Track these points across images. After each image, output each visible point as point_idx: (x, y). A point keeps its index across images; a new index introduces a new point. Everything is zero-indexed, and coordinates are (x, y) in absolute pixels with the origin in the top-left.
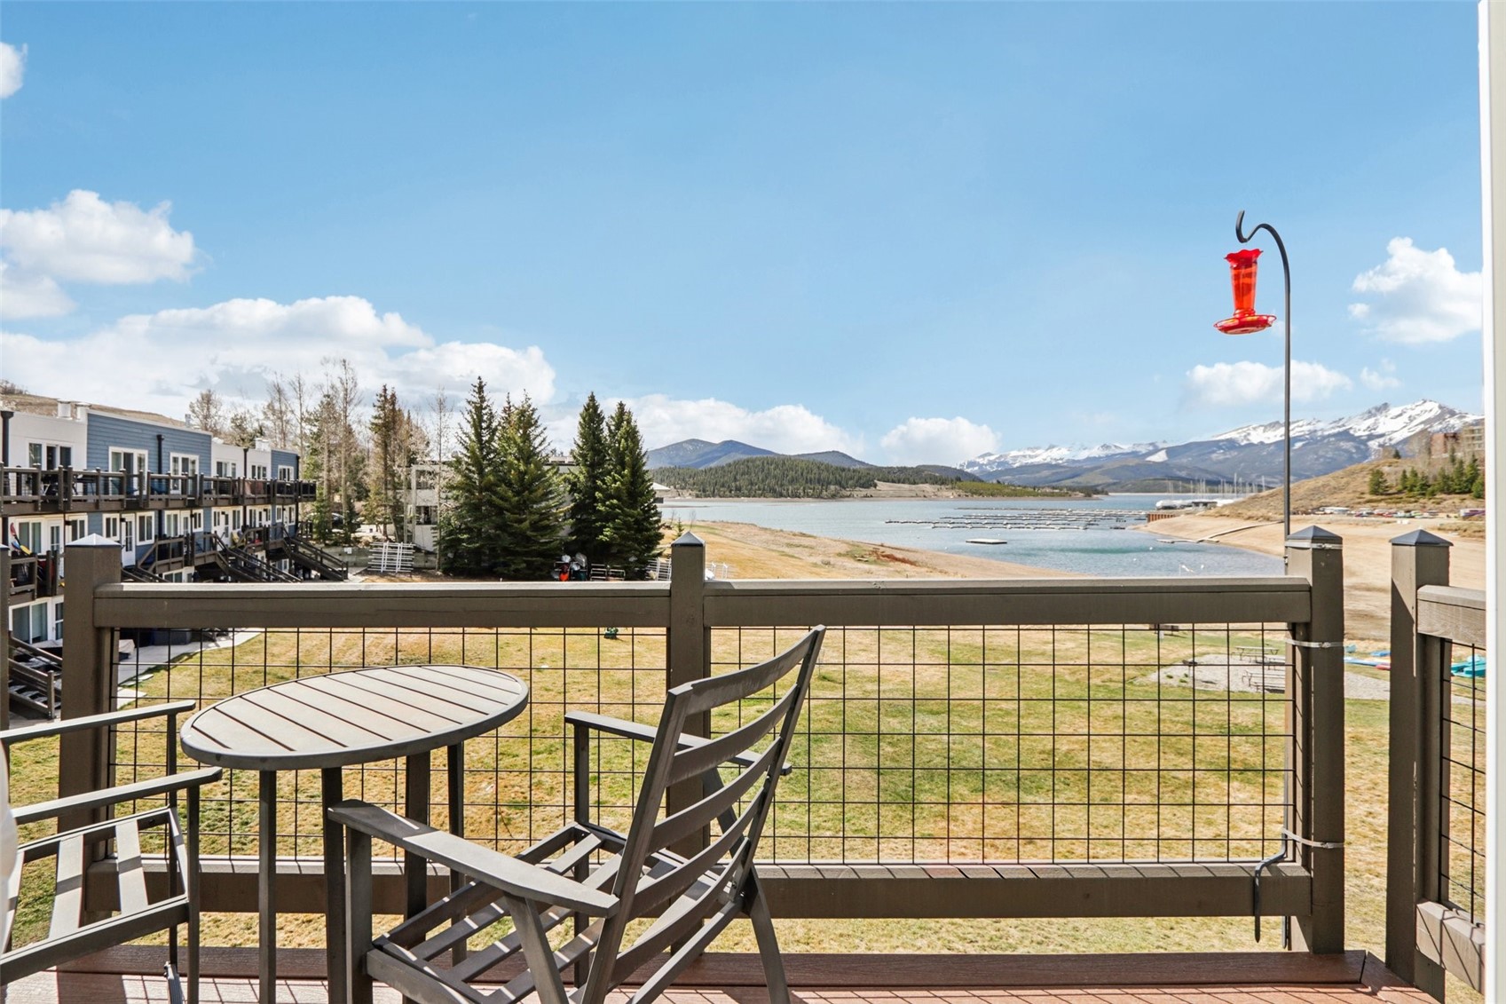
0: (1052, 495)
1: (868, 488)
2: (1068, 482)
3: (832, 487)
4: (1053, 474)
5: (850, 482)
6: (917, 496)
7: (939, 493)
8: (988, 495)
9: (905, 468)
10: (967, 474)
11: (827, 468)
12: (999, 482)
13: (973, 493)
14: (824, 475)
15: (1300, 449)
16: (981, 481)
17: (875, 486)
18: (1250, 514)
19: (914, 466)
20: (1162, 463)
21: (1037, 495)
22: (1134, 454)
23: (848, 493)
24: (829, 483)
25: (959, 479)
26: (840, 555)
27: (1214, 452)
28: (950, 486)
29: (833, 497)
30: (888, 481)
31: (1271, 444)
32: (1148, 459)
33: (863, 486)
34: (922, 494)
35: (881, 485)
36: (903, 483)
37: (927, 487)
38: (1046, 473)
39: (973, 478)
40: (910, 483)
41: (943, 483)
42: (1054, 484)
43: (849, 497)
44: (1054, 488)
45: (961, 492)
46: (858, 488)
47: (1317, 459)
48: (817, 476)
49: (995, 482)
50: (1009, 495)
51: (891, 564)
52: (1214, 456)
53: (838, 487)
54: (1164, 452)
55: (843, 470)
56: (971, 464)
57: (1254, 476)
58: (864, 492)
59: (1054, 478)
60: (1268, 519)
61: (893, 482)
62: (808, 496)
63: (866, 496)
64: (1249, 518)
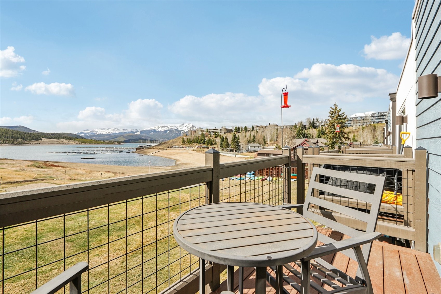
0: (109, 143)
1: (38, 140)
2: (113, 140)
3: (19, 140)
4: (109, 137)
5: (29, 138)
6: (60, 143)
7: (69, 143)
8: (88, 143)
9: (55, 133)
10: (80, 136)
11: (17, 132)
12: (91, 139)
13: (82, 143)
14: (15, 135)
15: (168, 133)
16: (85, 139)
17: (41, 140)
18: (159, 148)
19: (59, 133)
20: (139, 135)
21: (104, 143)
22: (132, 132)
23: (28, 142)
24: (18, 138)
25: (77, 138)
26: (28, 166)
27: (151, 132)
28: (73, 140)
29: (20, 144)
30: (47, 138)
31: (163, 131)
32: (135, 134)
33: (35, 140)
34: (62, 143)
35: (44, 140)
36: (54, 139)
37: (64, 141)
38: (107, 137)
39: (82, 138)
40: (57, 139)
41: (70, 139)
42: (109, 140)
43: (28, 144)
44: (109, 141)
45: (77, 142)
46: (33, 141)
47: (172, 135)
48: (11, 135)
49: (90, 139)
50: (95, 143)
51: (54, 168)
52: (151, 133)
53: (22, 140)
54: (139, 132)
55: (25, 133)
56: (81, 133)
57: (159, 139)
58: (36, 142)
59: (109, 138)
60: (163, 149)
61: (49, 138)
62: (6, 143)
63: (37, 143)
64: (159, 149)
